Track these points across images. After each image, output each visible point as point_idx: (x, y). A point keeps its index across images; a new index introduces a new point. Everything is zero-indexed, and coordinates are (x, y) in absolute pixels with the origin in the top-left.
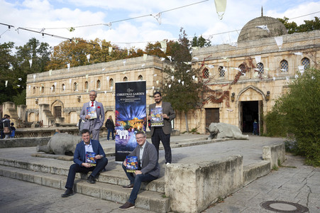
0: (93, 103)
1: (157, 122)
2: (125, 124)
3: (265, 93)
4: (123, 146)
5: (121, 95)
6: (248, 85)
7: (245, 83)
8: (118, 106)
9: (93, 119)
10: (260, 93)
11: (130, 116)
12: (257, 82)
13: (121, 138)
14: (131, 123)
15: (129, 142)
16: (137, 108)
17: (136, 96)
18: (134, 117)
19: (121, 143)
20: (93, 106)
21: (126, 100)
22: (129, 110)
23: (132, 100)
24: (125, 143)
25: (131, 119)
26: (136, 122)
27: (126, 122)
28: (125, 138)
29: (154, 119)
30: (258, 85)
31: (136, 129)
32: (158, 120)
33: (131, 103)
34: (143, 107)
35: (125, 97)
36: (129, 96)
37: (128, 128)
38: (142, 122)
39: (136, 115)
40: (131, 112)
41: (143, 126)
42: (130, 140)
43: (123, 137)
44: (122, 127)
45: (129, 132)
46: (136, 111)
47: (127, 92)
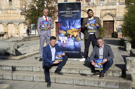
2: (65, 33)
4: (63, 48)
5: (62, 12)
11: (68, 27)
13: (62, 42)
14: (69, 32)
15: (68, 45)
17: (73, 13)
19: (62, 46)
21: (66, 16)
22: (68, 23)
23: (71, 16)
24: (65, 46)
25: (70, 29)
26: (73, 31)
27: (66, 31)
28: (65, 42)
31: (73, 36)
33: (70, 18)
34: (79, 21)
36: (68, 13)
37: (67, 35)
38: (78, 31)
39: (73, 26)
40: (70, 24)
41: (79, 34)
42: (69, 43)
43: (63, 41)
44: (63, 34)
45: (68, 38)
46: (73, 24)
47: (67, 10)
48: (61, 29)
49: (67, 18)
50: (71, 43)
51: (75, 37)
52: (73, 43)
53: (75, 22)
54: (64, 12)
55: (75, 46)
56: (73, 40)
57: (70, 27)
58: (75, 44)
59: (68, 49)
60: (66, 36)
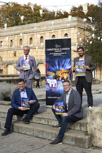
0: (26, 57)
1: (81, 73)
2: (54, 74)
4: (52, 92)
5: (50, 50)
8: (48, 59)
9: (27, 71)
11: (58, 68)
13: (51, 86)
14: (59, 74)
15: (58, 89)
16: (64, 61)
17: (63, 51)
18: (61, 68)
19: (51, 90)
20: (26, 59)
21: (55, 54)
22: (57, 63)
23: (60, 54)
24: (54, 90)
25: (59, 70)
26: (62, 72)
27: (55, 72)
28: (54, 86)
29: (78, 70)
31: (63, 78)
32: (81, 70)
33: (59, 56)
34: (69, 60)
35: (53, 52)
37: (56, 77)
38: (68, 73)
39: (63, 66)
40: (59, 64)
41: (69, 76)
42: (59, 87)
44: (52, 77)
45: (57, 81)
46: (63, 63)
47: (56, 48)
48: (50, 70)
49: (56, 57)
50: (61, 87)
51: (64, 80)
53: (65, 62)
54: (52, 49)
56: (62, 84)
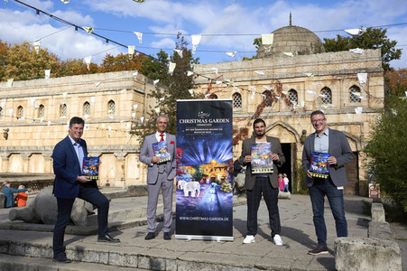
1: (263, 166)
2: (194, 171)
3: (300, 133)
4: (190, 208)
5: (187, 121)
6: (276, 120)
7: (270, 117)
8: (182, 141)
10: (293, 132)
11: (203, 158)
12: (287, 117)
13: (186, 195)
14: (205, 169)
15: (202, 202)
16: (217, 144)
17: (215, 125)
18: (210, 159)
19: (186, 203)
21: (197, 131)
22: (201, 148)
23: (208, 131)
24: (193, 203)
25: (205, 162)
26: (213, 167)
27: (196, 167)
28: (193, 195)
29: (257, 161)
30: (290, 122)
31: (213, 180)
32: (264, 163)
33: (206, 136)
34: (227, 144)
35: (194, 125)
36: (202, 123)
37: (199, 177)
38: (226, 168)
39: (214, 155)
40: (206, 152)
41: (227, 174)
42: (204, 197)
43: (190, 193)
44: (189, 176)
45: (201, 184)
46: (214, 149)
47: (199, 118)
48: (185, 163)
49: (199, 137)
50: (209, 197)
51: (217, 182)
52: (213, 197)
53: (219, 146)
54: (192, 121)
55: (218, 204)
56: (213, 191)
57: (206, 157)
58: (217, 199)
59: (202, 212)
60: (198, 180)
